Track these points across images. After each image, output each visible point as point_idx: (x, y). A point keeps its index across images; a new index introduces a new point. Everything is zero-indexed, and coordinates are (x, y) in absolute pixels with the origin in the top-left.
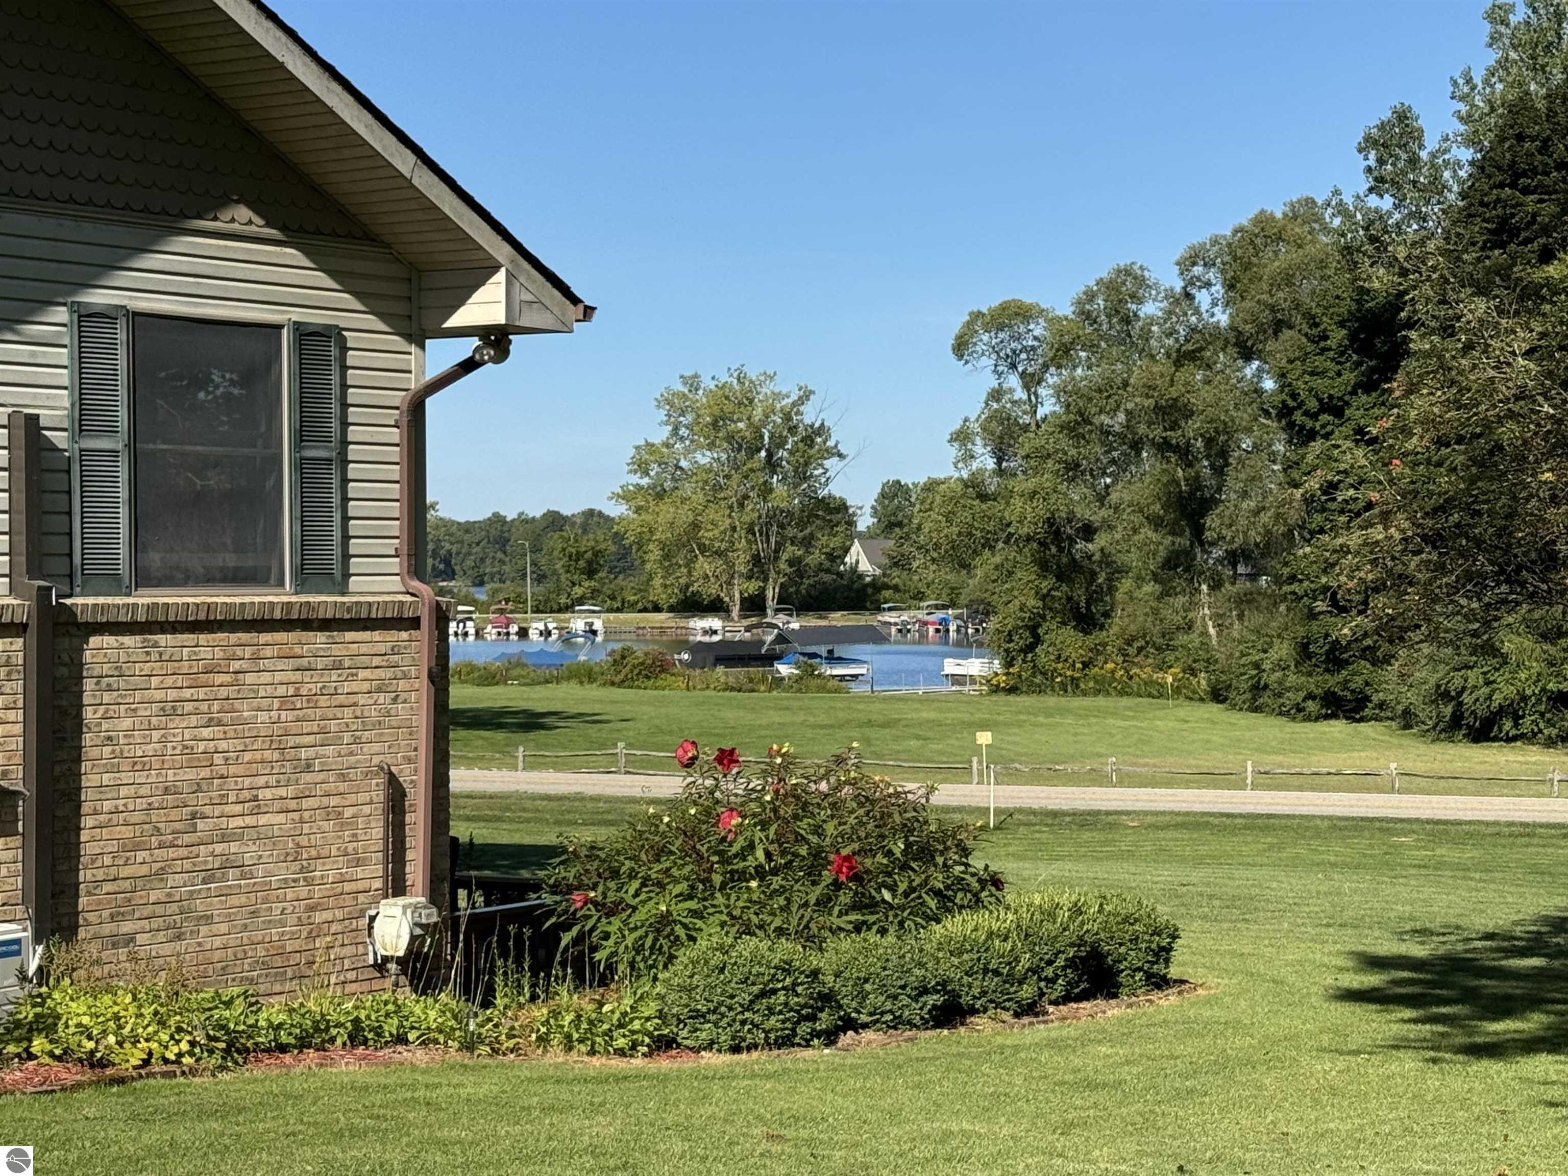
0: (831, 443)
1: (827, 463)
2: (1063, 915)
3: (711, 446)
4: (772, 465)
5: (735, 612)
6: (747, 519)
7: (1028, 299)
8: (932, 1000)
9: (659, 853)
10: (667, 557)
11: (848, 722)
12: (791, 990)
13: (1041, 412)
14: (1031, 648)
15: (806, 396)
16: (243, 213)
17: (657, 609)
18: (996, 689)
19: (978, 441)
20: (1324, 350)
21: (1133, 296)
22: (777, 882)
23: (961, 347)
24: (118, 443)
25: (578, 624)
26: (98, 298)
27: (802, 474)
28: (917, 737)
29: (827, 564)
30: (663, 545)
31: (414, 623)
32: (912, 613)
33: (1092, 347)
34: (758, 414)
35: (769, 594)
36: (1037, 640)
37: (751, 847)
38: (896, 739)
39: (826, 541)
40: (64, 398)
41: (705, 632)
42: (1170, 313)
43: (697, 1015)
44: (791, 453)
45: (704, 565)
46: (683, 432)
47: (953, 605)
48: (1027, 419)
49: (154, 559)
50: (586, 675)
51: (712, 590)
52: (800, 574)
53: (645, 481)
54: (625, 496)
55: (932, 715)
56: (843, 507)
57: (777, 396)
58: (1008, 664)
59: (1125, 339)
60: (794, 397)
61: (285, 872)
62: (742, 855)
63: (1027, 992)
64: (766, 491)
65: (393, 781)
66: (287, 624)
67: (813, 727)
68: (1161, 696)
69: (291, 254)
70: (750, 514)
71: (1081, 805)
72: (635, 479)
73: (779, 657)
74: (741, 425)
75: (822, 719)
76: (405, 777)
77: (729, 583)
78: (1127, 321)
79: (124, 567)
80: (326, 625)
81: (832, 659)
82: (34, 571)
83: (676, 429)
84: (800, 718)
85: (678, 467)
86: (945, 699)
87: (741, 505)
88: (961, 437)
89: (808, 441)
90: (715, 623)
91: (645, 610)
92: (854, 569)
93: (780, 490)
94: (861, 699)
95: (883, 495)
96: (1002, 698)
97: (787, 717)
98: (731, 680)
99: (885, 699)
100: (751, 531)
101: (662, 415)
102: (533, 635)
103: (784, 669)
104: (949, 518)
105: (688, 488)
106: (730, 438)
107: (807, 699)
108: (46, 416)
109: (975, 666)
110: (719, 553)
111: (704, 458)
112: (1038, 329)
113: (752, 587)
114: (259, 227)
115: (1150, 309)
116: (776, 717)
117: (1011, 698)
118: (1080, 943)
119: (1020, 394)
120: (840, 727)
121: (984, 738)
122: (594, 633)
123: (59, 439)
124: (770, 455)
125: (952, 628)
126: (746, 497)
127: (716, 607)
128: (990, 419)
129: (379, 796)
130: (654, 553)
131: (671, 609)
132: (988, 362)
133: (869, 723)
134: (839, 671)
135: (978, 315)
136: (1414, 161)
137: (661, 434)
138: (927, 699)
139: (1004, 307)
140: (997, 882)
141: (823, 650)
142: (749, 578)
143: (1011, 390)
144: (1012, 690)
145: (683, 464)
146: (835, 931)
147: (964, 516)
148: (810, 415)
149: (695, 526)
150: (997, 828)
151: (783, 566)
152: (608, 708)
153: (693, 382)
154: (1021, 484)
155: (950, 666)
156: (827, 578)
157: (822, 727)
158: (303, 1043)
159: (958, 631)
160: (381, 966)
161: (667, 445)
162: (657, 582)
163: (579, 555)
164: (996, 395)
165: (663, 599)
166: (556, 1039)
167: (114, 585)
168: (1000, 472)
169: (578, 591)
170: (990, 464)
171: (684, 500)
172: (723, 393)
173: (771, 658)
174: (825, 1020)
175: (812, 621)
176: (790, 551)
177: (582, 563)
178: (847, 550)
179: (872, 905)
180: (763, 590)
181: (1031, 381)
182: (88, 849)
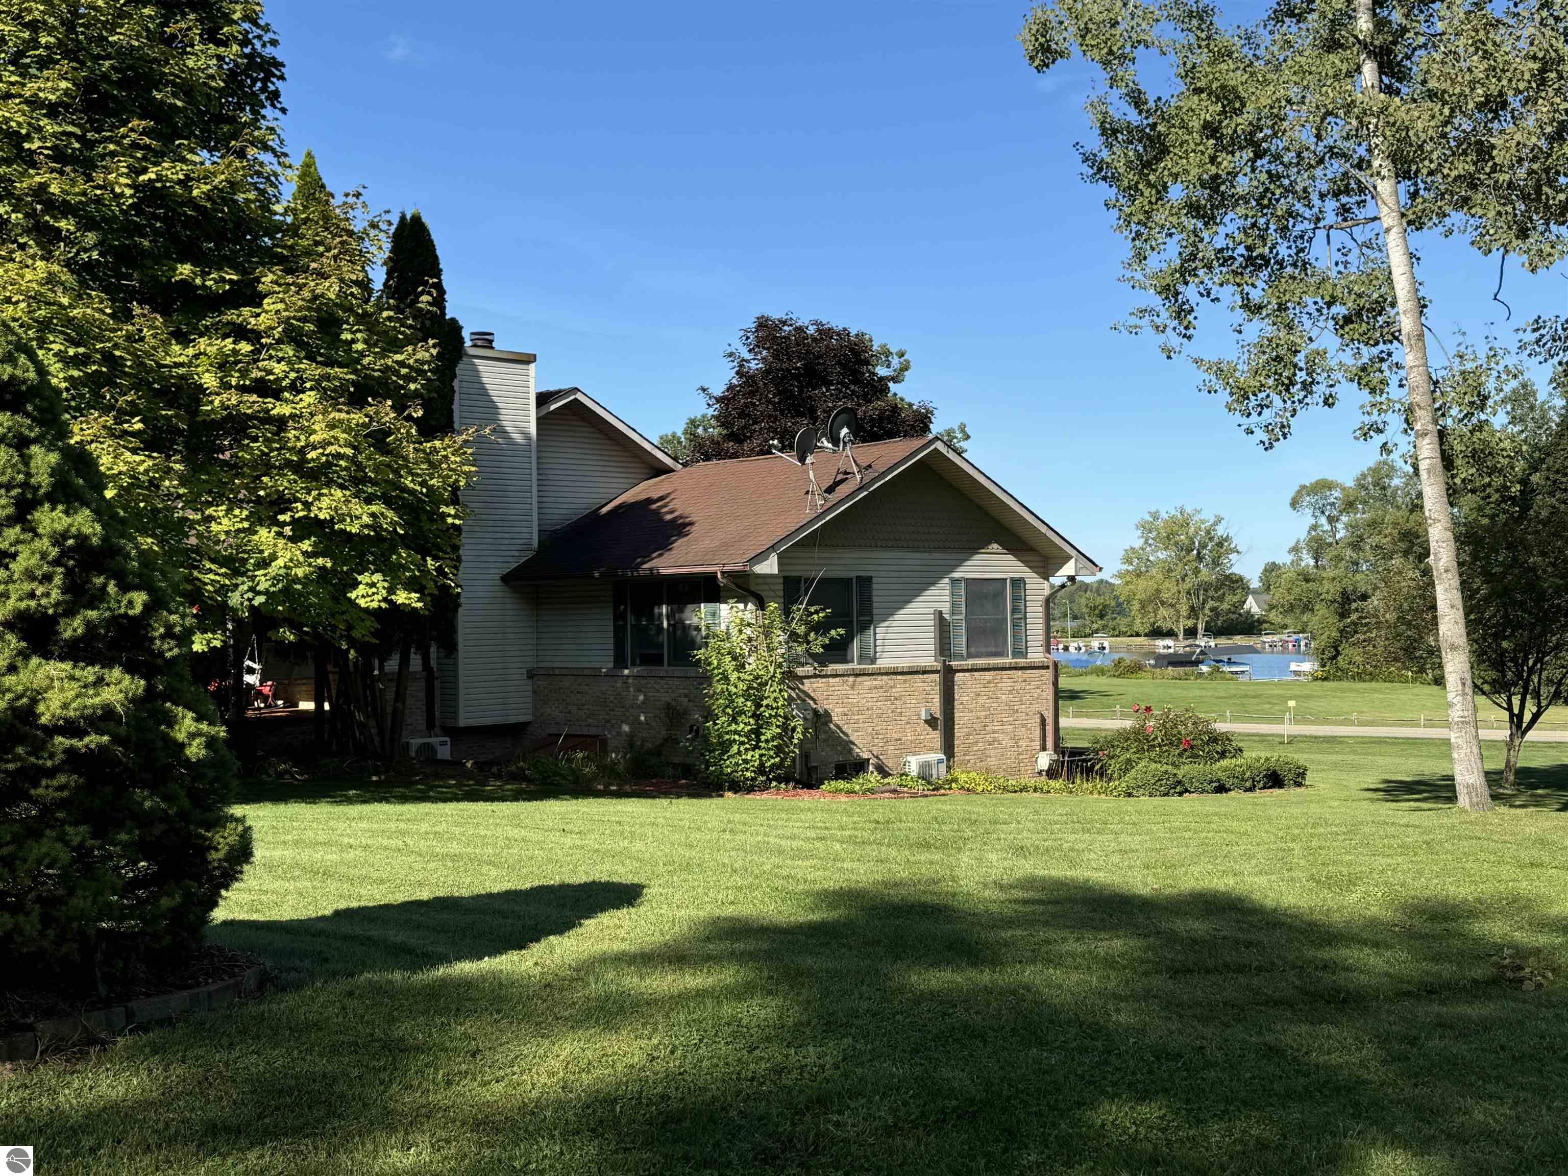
0: (1232, 546)
1: (1231, 556)
2: (1262, 761)
3: (1166, 549)
4: (1200, 558)
5: (1181, 637)
6: (1187, 587)
7: (1330, 478)
8: (1214, 785)
9: (1127, 739)
10: (1143, 607)
11: (1235, 696)
12: (1168, 779)
13: (1338, 536)
14: (1334, 658)
15: (1219, 520)
16: (995, 546)
17: (1138, 635)
18: (1316, 679)
19: (1304, 552)
20: (1489, 503)
21: (1387, 476)
22: (1164, 749)
23: (1295, 504)
24: (962, 617)
25: (1095, 644)
26: (955, 575)
27: (1216, 562)
28: (1269, 703)
29: (1233, 609)
30: (1141, 602)
31: (1048, 667)
32: (1278, 636)
33: (1365, 502)
34: (1192, 530)
35: (1200, 626)
36: (1338, 653)
37: (1156, 738)
38: (1258, 704)
39: (1231, 599)
40: (948, 605)
41: (1164, 647)
42: (1407, 485)
43: (1140, 787)
44: (1211, 552)
45: (1163, 612)
46: (1151, 541)
47: (1303, 631)
48: (1330, 540)
49: (973, 650)
50: (1100, 672)
51: (1167, 625)
52: (1217, 615)
53: (1131, 568)
54: (1120, 576)
55: (1280, 692)
56: (1241, 579)
57: (1203, 522)
58: (1323, 666)
59: (1384, 498)
60: (1212, 522)
61: (1011, 743)
62: (1153, 740)
63: (1248, 784)
64: (1197, 571)
65: (1042, 716)
66: (1010, 669)
67: (1217, 698)
68: (1407, 682)
69: (1010, 557)
70: (1188, 584)
71: (1329, 734)
72: (1125, 567)
73: (1202, 662)
74: (1182, 537)
75: (1222, 694)
76: (1046, 715)
77: (1177, 621)
78: (1384, 488)
79: (964, 652)
80: (1022, 668)
81: (1230, 662)
82: (942, 655)
83: (1147, 540)
84: (1209, 694)
85: (1148, 560)
86: (1287, 683)
87: (1183, 580)
88: (1295, 549)
89: (1220, 545)
90: (1170, 642)
91: (1132, 636)
92: (1248, 612)
93: (1204, 570)
94: (1244, 684)
95: (1266, 570)
96: (1319, 683)
97: (1204, 693)
98: (1176, 674)
99: (1258, 684)
100: (1188, 593)
101: (1139, 533)
102: (1072, 649)
103: (1204, 668)
104: (1289, 590)
105: (1154, 571)
106: (1176, 544)
107: (1214, 683)
108: (945, 610)
109: (1307, 666)
110: (1172, 605)
111: (1162, 555)
112: (1337, 493)
113: (1190, 623)
114: (1000, 550)
115: (1396, 482)
116: (1198, 693)
117: (1325, 683)
118: (1268, 769)
119: (1327, 527)
120: (1230, 698)
121: (1292, 703)
122: (1104, 648)
123: (947, 616)
124: (1199, 553)
125: (1303, 644)
126: (1186, 575)
127: (1171, 634)
128: (1311, 540)
129: (1038, 721)
130: (1136, 606)
131: (1146, 635)
132: (1309, 511)
133: (1246, 696)
134: (1234, 669)
135: (1303, 487)
136: (1532, 408)
137: (1138, 543)
138: (1280, 684)
139: (1317, 483)
140: (1241, 751)
141: (1225, 658)
142: (1189, 618)
143: (1322, 525)
144: (1325, 679)
145: (1151, 558)
146: (1184, 763)
147: (1297, 590)
148: (1220, 531)
149: (1158, 591)
150: (1289, 743)
151: (1207, 611)
152: (1112, 688)
153: (1155, 516)
154: (1330, 573)
155: (1293, 667)
156: (1234, 616)
157: (1221, 698)
158: (1021, 791)
159: (1306, 645)
160: (1040, 773)
161: (1143, 549)
162: (1138, 621)
163: (1095, 608)
164: (1314, 527)
165: (1141, 630)
166: (1095, 792)
167: (962, 658)
168: (1317, 567)
169: (1095, 626)
170: (1312, 562)
171: (1152, 578)
172: (1173, 520)
173: (1197, 663)
174: (1178, 789)
175: (1223, 641)
176: (1211, 603)
177: (1097, 612)
178: (1244, 602)
179: (1197, 756)
180: (1196, 625)
181: (1332, 520)
182: (957, 735)
